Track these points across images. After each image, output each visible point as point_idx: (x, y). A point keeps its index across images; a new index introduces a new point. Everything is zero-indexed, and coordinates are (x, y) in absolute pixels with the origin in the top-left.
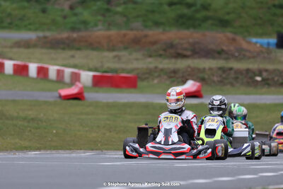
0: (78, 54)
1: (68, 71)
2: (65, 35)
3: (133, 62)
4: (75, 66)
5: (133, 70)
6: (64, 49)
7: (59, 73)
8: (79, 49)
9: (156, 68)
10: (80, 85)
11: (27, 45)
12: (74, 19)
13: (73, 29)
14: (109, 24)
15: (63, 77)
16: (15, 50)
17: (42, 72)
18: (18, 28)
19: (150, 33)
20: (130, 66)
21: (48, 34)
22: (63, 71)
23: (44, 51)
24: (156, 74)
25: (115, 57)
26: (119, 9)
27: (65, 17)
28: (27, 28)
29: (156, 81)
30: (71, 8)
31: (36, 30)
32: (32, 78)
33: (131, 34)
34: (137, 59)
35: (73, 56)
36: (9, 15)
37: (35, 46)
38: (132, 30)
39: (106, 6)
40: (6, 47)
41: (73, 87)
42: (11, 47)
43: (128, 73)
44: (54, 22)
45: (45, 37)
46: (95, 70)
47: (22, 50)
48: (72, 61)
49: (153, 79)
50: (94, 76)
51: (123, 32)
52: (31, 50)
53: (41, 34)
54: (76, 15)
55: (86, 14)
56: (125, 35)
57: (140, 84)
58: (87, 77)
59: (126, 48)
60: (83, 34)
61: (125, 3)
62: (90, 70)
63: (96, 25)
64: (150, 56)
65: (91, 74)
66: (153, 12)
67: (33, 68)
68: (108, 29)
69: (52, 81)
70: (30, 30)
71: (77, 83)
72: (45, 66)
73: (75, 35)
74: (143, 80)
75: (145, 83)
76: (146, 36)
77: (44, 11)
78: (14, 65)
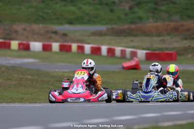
0: (136, 39)
1: (128, 50)
2: (126, 27)
3: (174, 43)
4: (133, 47)
5: (174, 48)
6: (126, 36)
7: (123, 52)
8: (136, 36)
9: (189, 46)
10: (136, 59)
11: (100, 34)
12: (133, 16)
13: (132, 23)
14: (157, 19)
15: (125, 54)
16: (92, 38)
17: (111, 52)
18: (94, 23)
19: (185, 23)
20: (172, 46)
21: (115, 26)
22: (125, 51)
23: (112, 38)
24: (190, 51)
25: (161, 40)
26: (164, 8)
27: (126, 15)
28: (100, 23)
29: (190, 56)
30: (131, 8)
31: (106, 24)
32: (104, 56)
33: (172, 24)
34: (177, 42)
35: (132, 41)
36: (88, 14)
37: (106, 35)
38: (172, 21)
39: (154, 6)
40: (85, 36)
41: (132, 61)
42: (89, 36)
43: (170, 50)
44: (119, 18)
45: (113, 28)
46: (148, 49)
47: (97, 38)
48: (132, 44)
49: (188, 55)
50: (147, 54)
51: (167, 23)
52: (103, 38)
53: (109, 26)
54: (134, 13)
55: (141, 13)
56: (168, 25)
57: (179, 58)
58: (141, 54)
59: (169, 34)
60: (138, 25)
61: (167, 4)
62: (144, 49)
63: (148, 19)
64: (186, 39)
65: (145, 52)
66: (187, 9)
67: (104, 49)
68: (156, 22)
69: (118, 58)
70: (102, 24)
71: (135, 58)
72: (113, 47)
73: (133, 26)
74: (180, 55)
75: (182, 57)
76: (182, 26)
77: (112, 11)
78: (92, 48)
